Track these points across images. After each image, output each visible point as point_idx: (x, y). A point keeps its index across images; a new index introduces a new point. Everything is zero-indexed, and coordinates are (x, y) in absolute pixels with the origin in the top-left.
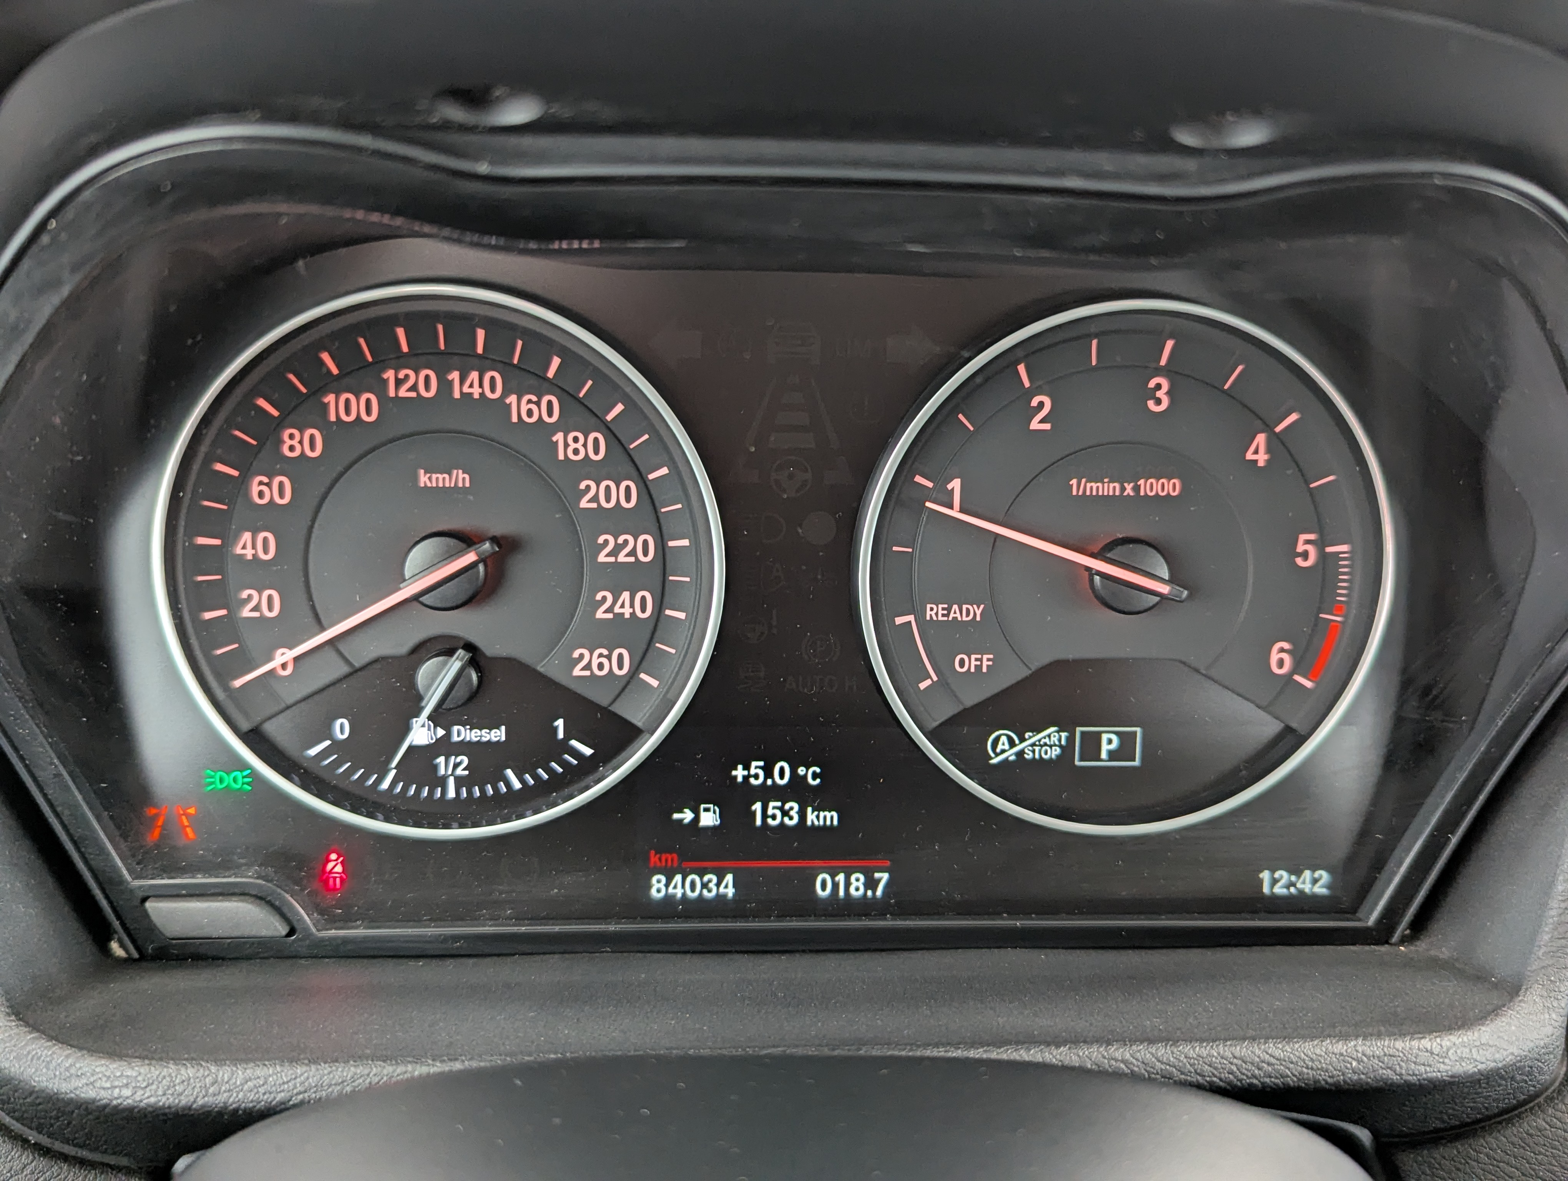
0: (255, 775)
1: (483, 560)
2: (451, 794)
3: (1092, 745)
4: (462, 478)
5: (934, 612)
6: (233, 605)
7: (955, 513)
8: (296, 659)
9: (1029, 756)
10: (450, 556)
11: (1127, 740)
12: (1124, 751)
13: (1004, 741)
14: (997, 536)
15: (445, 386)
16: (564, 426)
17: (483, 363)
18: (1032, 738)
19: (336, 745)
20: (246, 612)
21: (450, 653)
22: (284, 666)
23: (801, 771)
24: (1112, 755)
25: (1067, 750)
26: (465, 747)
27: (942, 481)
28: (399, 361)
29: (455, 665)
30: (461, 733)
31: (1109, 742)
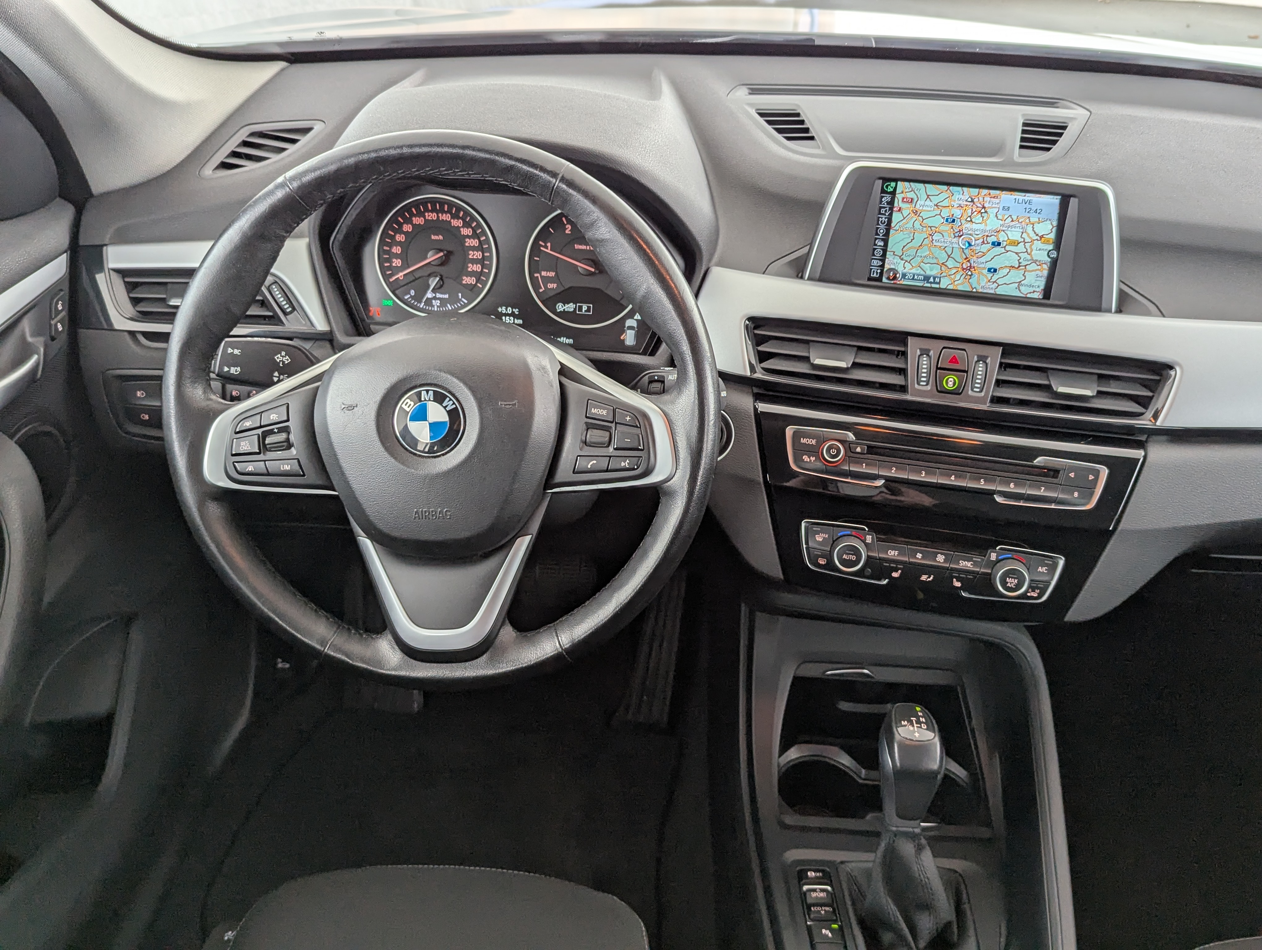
0: (394, 301)
1: (444, 255)
2: (436, 310)
3: (580, 308)
4: (441, 237)
5: (544, 273)
6: (391, 262)
7: (549, 251)
8: (404, 275)
9: (566, 310)
10: (437, 253)
11: (589, 308)
12: (588, 310)
13: (560, 307)
14: (558, 257)
15: (438, 217)
16: (463, 227)
17: (446, 212)
18: (567, 306)
19: (411, 297)
20: (394, 265)
21: (436, 276)
22: (401, 276)
23: (514, 310)
24: (585, 311)
25: (575, 309)
26: (439, 299)
27: (546, 243)
28: (428, 211)
29: (438, 279)
30: (438, 295)
31: (585, 308)
